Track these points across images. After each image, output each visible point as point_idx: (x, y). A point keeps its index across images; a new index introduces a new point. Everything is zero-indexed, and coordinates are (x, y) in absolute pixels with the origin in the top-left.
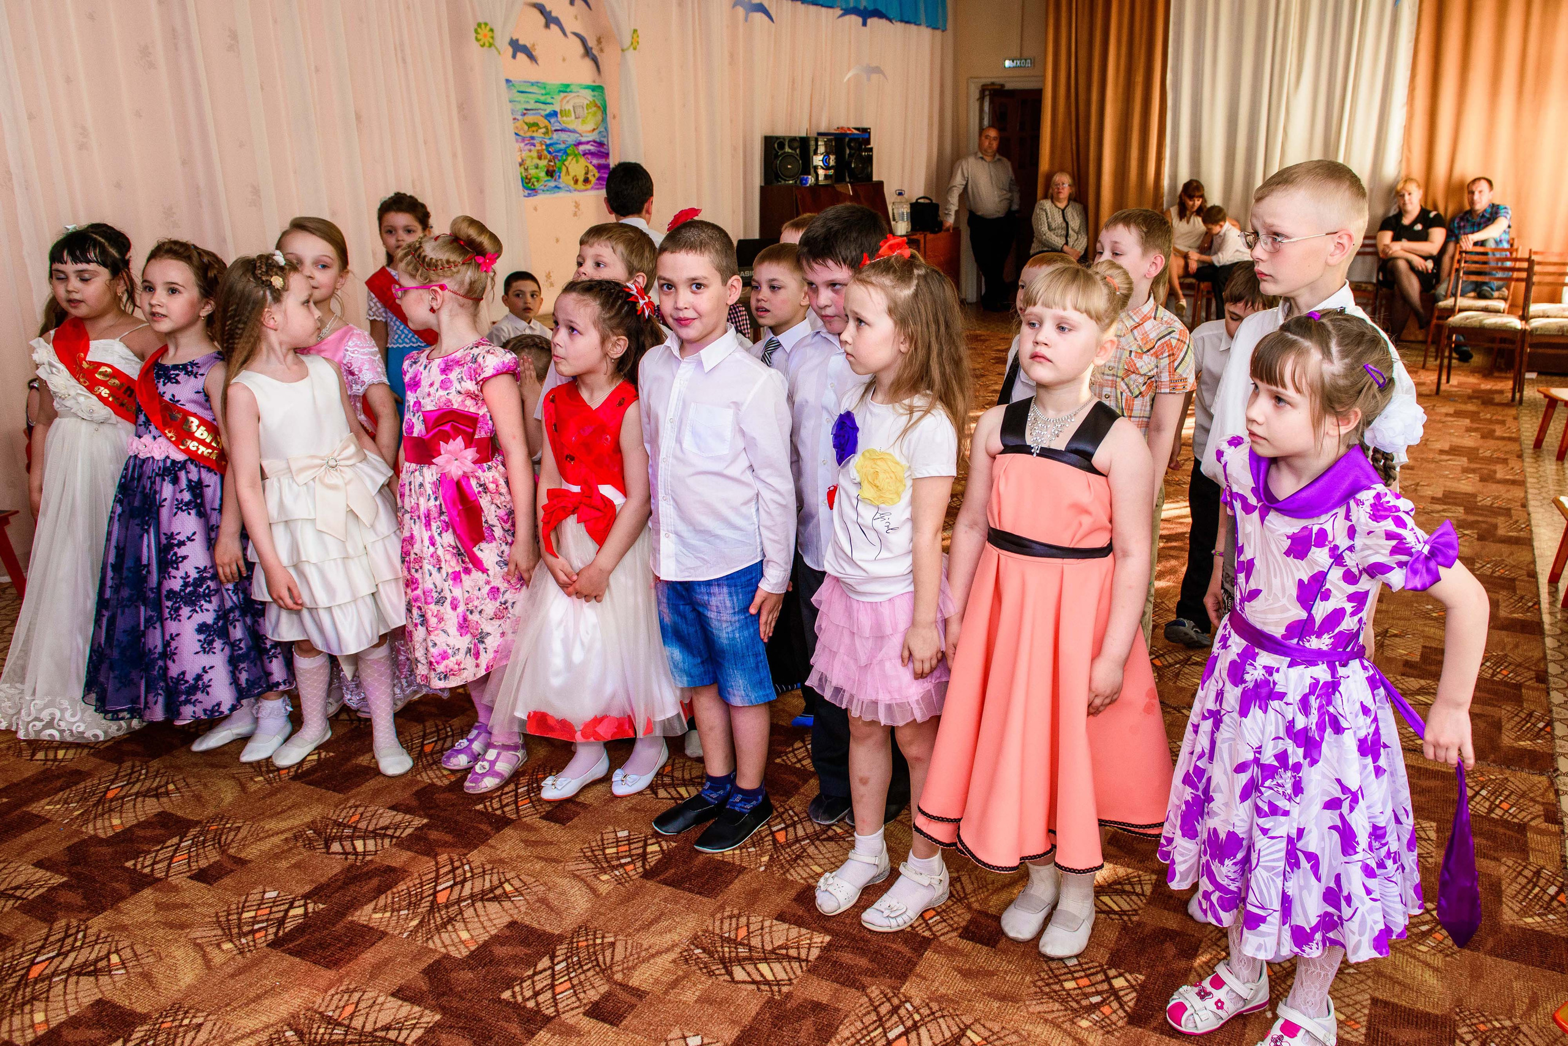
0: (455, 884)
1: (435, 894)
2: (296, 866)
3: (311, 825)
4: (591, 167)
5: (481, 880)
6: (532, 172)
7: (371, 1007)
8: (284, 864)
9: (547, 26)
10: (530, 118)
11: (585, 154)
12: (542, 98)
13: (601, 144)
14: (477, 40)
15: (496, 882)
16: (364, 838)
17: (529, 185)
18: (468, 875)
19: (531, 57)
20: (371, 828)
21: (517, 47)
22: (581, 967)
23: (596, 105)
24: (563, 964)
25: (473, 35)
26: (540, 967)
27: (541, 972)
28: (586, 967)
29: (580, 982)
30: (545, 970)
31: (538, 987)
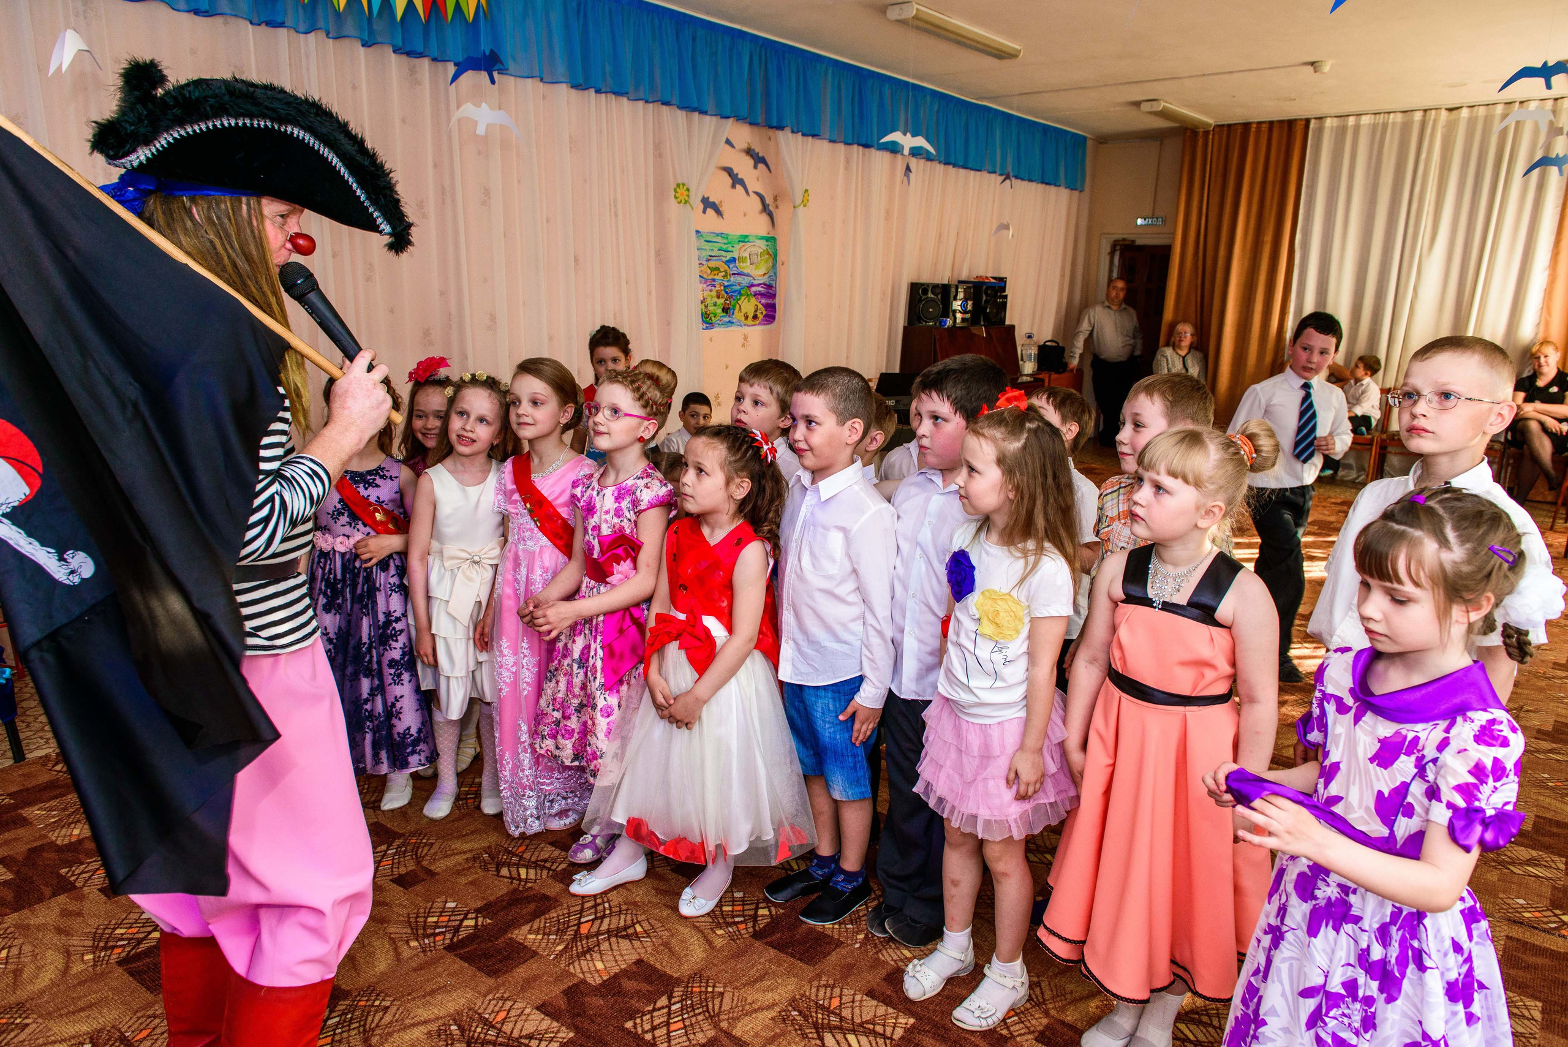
0: (596, 918)
1: (579, 924)
2: (472, 883)
3: (487, 850)
4: (760, 306)
5: (617, 918)
6: (711, 308)
7: (519, 1016)
8: (463, 880)
9: (733, 186)
10: (712, 264)
11: (756, 295)
12: (725, 247)
13: (769, 287)
14: (676, 197)
15: (629, 922)
16: (527, 867)
17: (707, 320)
18: (607, 912)
19: (719, 212)
20: (533, 859)
21: (707, 204)
22: (694, 1010)
23: (768, 254)
24: (679, 1005)
25: (673, 193)
26: (659, 1004)
27: (659, 1009)
28: (697, 1011)
29: (692, 1025)
30: (663, 1008)
31: (656, 1022)
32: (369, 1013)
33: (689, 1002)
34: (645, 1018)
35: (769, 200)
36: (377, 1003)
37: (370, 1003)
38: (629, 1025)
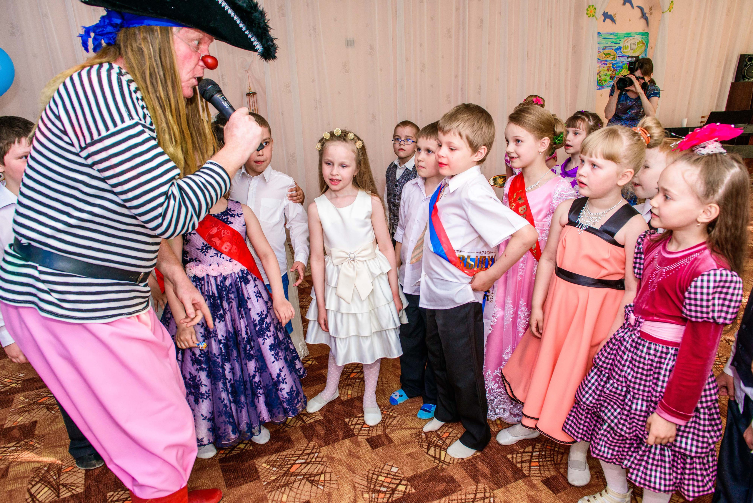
6: (603, 77)
9: (624, 4)
10: (606, 51)
12: (615, 41)
14: (587, 14)
17: (600, 84)
19: (613, 21)
21: (606, 16)
22: (545, 458)
23: (643, 43)
24: (537, 453)
25: (586, 12)
26: (527, 450)
27: (527, 452)
28: (547, 459)
29: (543, 465)
30: (528, 452)
31: (524, 459)
32: (387, 417)
33: (544, 453)
34: (518, 455)
35: (646, 10)
36: (391, 414)
37: (388, 413)
38: (509, 456)
